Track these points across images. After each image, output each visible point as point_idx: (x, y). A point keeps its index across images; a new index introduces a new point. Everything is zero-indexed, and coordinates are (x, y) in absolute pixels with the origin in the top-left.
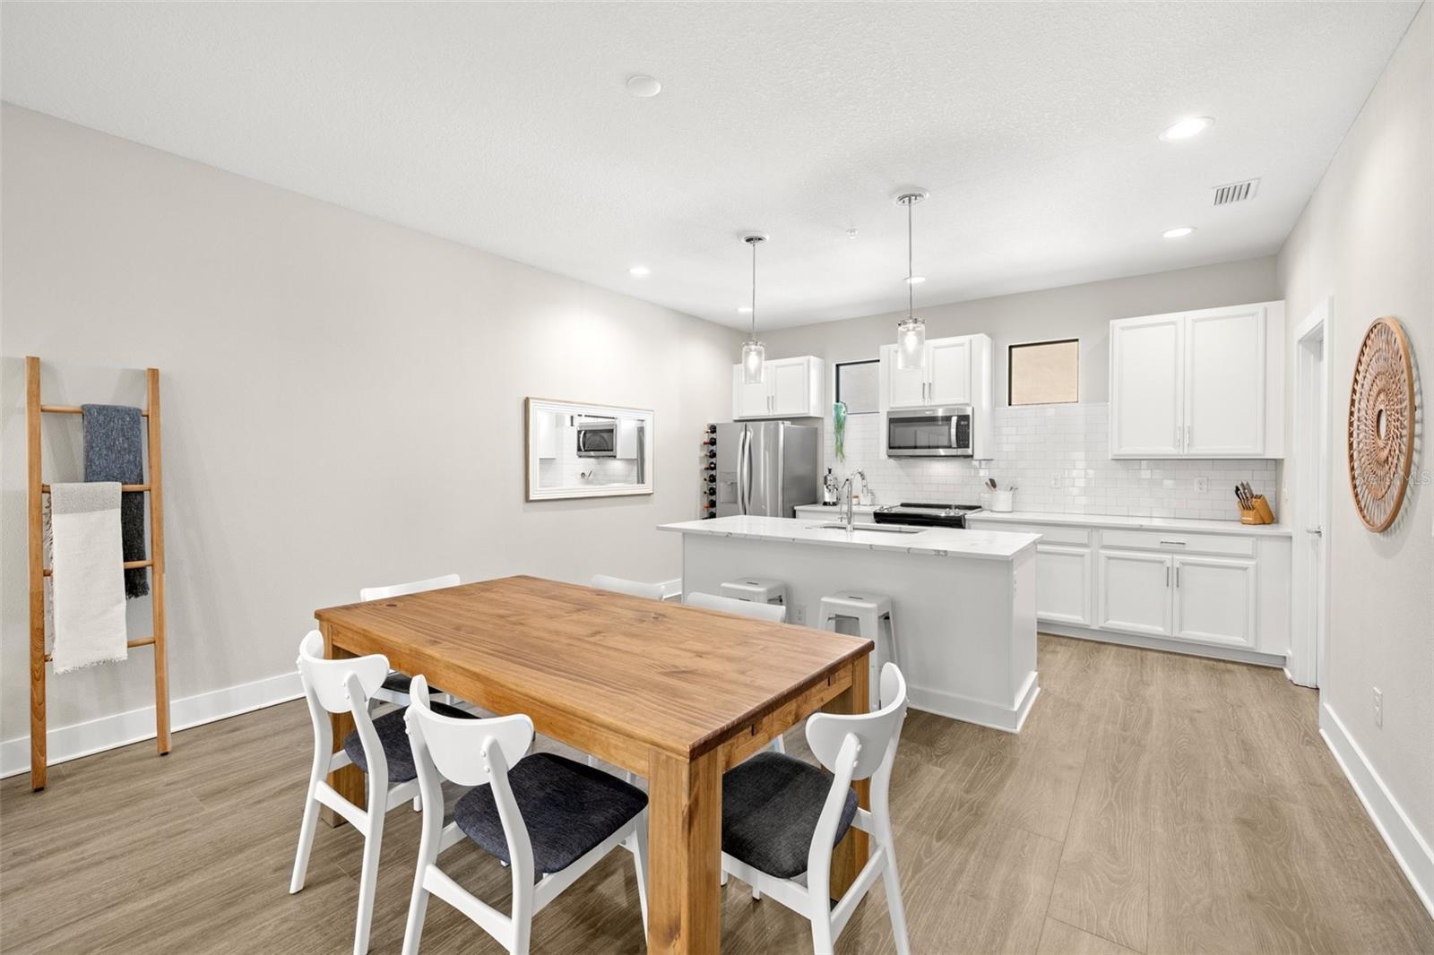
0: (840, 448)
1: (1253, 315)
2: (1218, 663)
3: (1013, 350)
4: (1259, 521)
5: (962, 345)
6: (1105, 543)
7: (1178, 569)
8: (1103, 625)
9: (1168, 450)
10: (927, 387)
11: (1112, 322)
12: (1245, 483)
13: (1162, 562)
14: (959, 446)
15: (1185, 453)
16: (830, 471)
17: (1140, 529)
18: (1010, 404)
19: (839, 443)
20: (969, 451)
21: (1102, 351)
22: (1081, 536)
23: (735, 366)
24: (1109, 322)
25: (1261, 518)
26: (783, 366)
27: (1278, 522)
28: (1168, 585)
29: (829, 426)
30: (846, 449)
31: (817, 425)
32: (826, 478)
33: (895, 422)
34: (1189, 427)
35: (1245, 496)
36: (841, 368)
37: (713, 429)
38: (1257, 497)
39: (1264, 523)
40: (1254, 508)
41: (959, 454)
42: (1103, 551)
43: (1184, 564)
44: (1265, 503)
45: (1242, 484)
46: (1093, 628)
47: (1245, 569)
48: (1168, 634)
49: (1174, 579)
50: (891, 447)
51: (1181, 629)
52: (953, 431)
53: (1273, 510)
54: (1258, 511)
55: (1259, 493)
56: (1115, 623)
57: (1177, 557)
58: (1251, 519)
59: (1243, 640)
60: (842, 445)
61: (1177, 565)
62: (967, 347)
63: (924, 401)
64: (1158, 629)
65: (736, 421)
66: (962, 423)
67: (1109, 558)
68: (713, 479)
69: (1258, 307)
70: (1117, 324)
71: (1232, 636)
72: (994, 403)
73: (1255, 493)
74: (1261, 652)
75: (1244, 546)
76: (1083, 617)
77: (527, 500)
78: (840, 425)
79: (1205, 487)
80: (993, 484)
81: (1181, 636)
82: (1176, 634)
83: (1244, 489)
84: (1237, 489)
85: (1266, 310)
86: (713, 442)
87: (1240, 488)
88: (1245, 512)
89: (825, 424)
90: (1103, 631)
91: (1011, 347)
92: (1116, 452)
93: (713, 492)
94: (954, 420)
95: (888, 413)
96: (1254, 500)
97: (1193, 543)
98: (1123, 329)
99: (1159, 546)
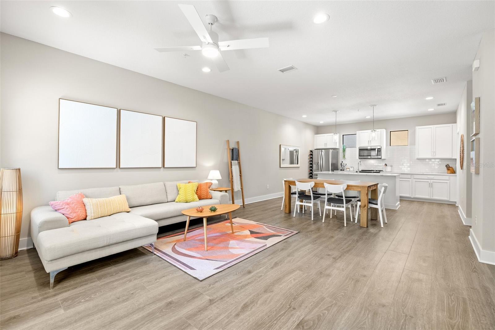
0: (344, 156)
1: (449, 126)
2: (440, 204)
3: (391, 132)
4: (451, 173)
5: (378, 131)
6: (415, 178)
7: (432, 183)
9: (430, 157)
10: (369, 141)
11: (416, 127)
12: (448, 164)
13: (428, 182)
15: (434, 157)
16: (342, 162)
17: (423, 175)
18: (390, 146)
20: (380, 157)
21: (414, 133)
22: (409, 176)
23: (315, 135)
24: (415, 127)
26: (329, 135)
29: (341, 151)
30: (346, 157)
31: (338, 150)
32: (341, 164)
33: (361, 150)
34: (435, 151)
35: (448, 167)
36: (344, 136)
37: (311, 151)
38: (451, 167)
41: (377, 158)
42: (414, 180)
43: (433, 182)
44: (453, 169)
46: (412, 197)
47: (447, 183)
48: (429, 198)
49: (431, 185)
50: (360, 156)
51: (432, 197)
52: (376, 152)
53: (455, 170)
54: (451, 170)
56: (417, 196)
60: (345, 155)
61: (431, 182)
62: (380, 132)
63: (369, 145)
64: (427, 197)
65: (315, 149)
66: (379, 150)
67: (416, 181)
68: (311, 164)
69: (451, 125)
71: (444, 198)
72: (387, 145)
74: (451, 201)
75: (447, 178)
76: (409, 194)
77: (280, 167)
78: (344, 150)
79: (439, 165)
80: (386, 165)
81: (433, 198)
82: (432, 198)
84: (446, 165)
86: (311, 155)
88: (448, 171)
90: (414, 198)
91: (390, 132)
92: (417, 157)
93: (312, 167)
94: (377, 149)
95: (359, 148)
97: (435, 177)
98: (419, 129)
99: (427, 178)
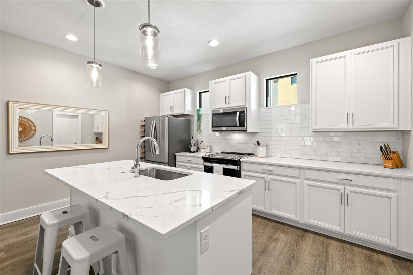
0: (199, 128)
1: (390, 47)
3: (269, 81)
4: (395, 166)
5: (241, 77)
6: (307, 177)
7: (347, 195)
8: (306, 222)
9: (342, 126)
10: (227, 98)
11: (311, 60)
12: (386, 144)
13: (338, 190)
14: (240, 126)
15: (351, 127)
17: (326, 170)
18: (267, 106)
19: (199, 126)
20: (245, 128)
22: (295, 172)
25: (396, 164)
27: (405, 167)
28: (342, 204)
33: (215, 115)
34: (353, 113)
35: (386, 152)
38: (393, 152)
39: (397, 168)
40: (392, 159)
41: (240, 129)
42: (305, 181)
43: (351, 192)
44: (398, 156)
45: (385, 145)
47: (390, 198)
48: (342, 231)
49: (345, 200)
50: (213, 127)
51: (350, 229)
52: (237, 119)
54: (394, 160)
55: (394, 150)
57: (347, 188)
58: (390, 165)
59: (389, 241)
61: (347, 192)
62: (244, 78)
63: (226, 105)
64: (337, 228)
66: (242, 115)
67: (309, 185)
69: (394, 43)
70: (313, 61)
72: (260, 106)
73: (392, 150)
74: (401, 250)
76: (296, 216)
77: (8, 153)
78: (199, 118)
79: (362, 146)
80: (258, 143)
82: (347, 232)
83: (386, 148)
84: (381, 148)
85: (399, 43)
87: (383, 147)
88: (386, 161)
89: (194, 118)
91: (267, 80)
94: (238, 113)
95: (212, 111)
96: (392, 154)
97: (356, 180)
98: (317, 63)
99: (336, 181)
